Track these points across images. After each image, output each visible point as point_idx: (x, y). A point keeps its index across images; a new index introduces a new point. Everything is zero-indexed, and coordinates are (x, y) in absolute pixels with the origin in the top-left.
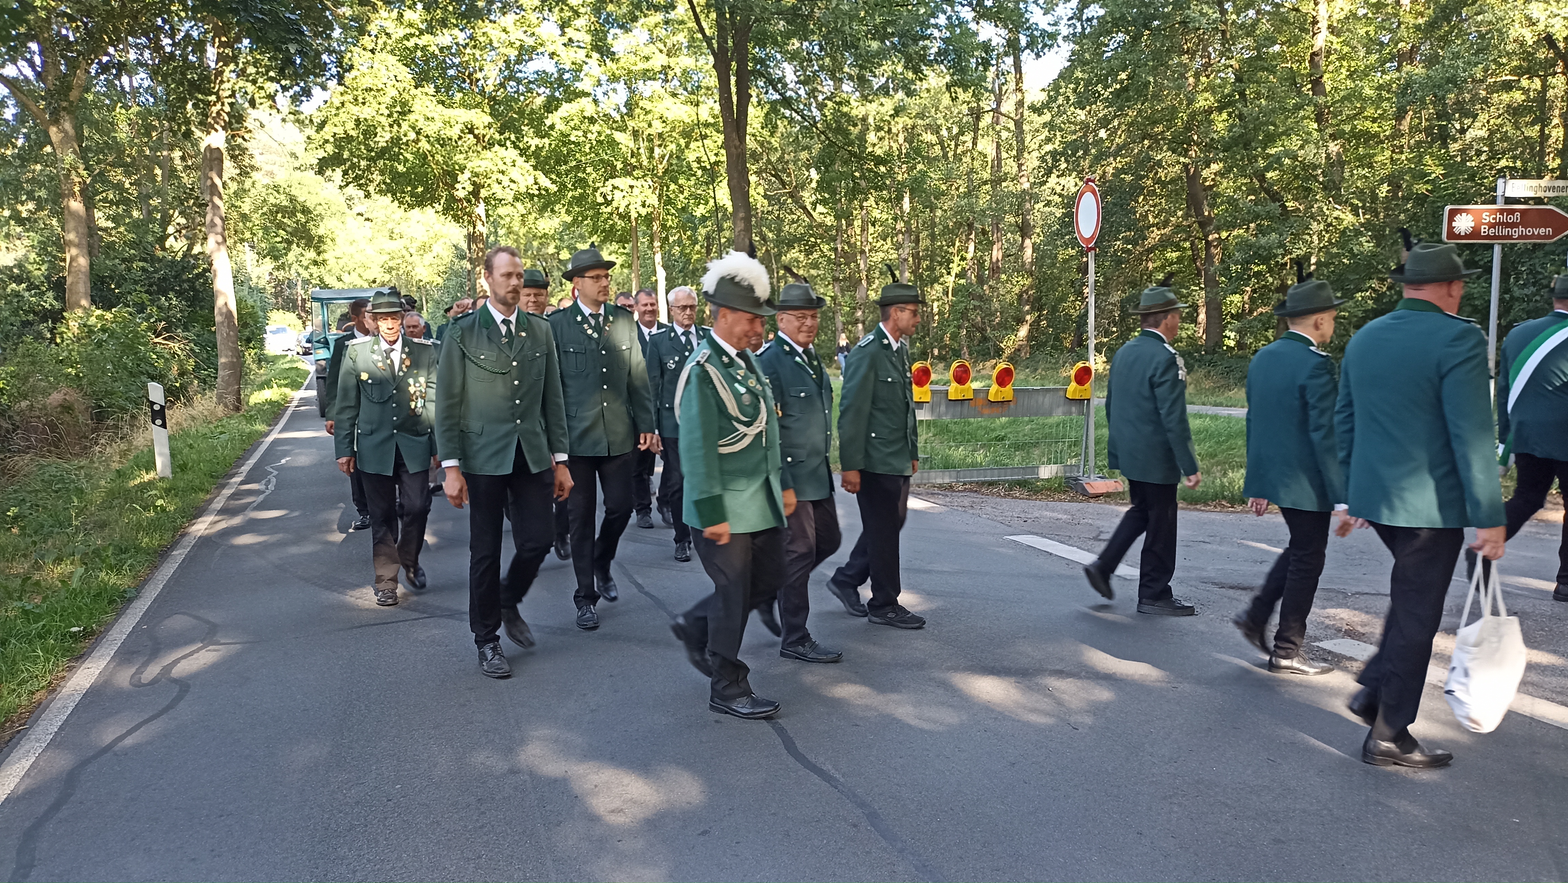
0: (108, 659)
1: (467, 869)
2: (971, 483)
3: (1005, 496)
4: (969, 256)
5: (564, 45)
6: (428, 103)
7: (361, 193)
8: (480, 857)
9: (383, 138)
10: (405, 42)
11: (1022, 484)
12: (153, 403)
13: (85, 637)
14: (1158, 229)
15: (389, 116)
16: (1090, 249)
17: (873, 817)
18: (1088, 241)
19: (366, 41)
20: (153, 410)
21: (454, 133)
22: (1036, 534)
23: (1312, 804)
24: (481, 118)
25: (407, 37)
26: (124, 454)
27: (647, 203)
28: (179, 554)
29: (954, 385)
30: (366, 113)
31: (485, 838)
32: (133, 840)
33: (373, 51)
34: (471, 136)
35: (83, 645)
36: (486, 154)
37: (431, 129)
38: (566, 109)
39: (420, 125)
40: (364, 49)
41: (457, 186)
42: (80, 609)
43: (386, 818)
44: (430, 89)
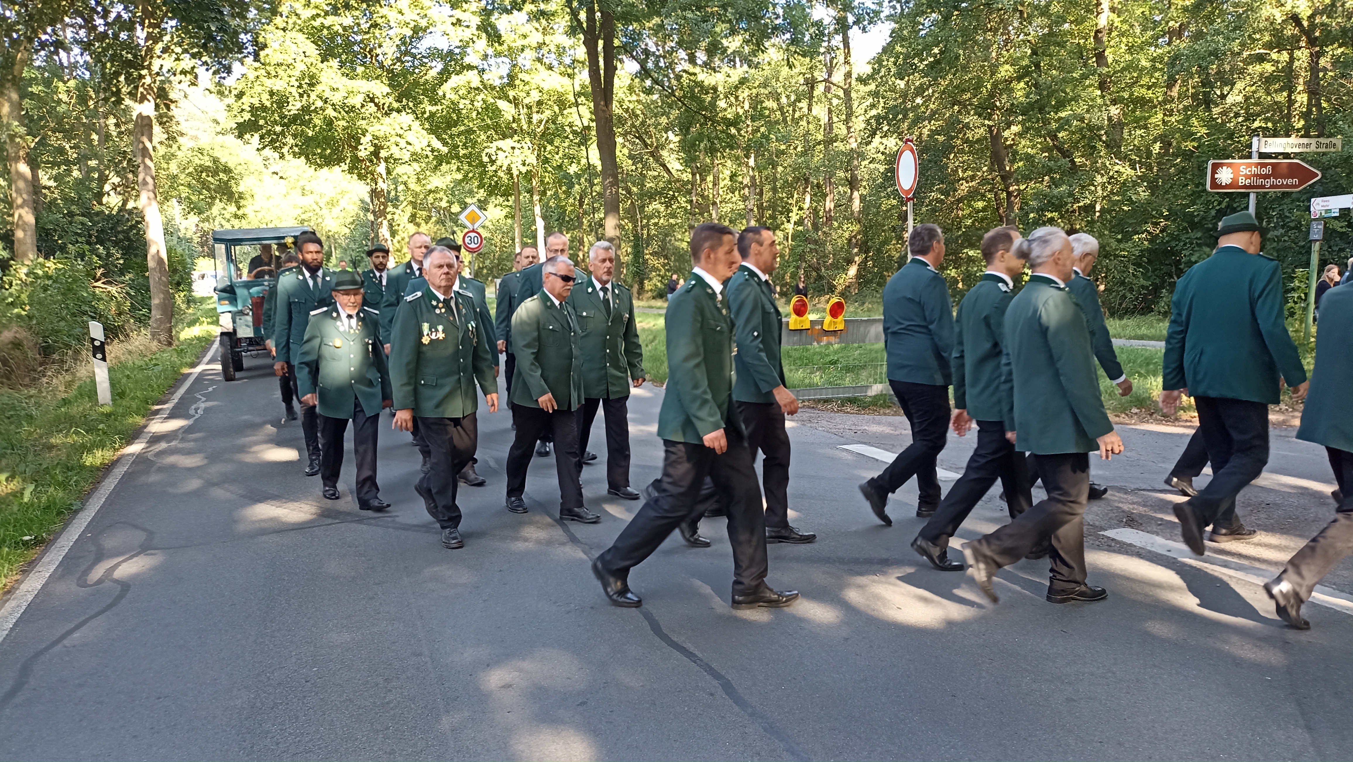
0: (57, 563)
1: (376, 739)
2: (809, 400)
3: (838, 411)
4: (806, 206)
5: (453, 24)
6: (333, 75)
7: (277, 155)
8: (388, 728)
9: (294, 107)
10: (313, 22)
11: (852, 401)
12: (93, 340)
13: (36, 544)
14: (967, 182)
15: (300, 86)
16: (909, 199)
17: (728, 687)
18: (908, 192)
19: (279, 21)
20: (94, 346)
21: (356, 101)
22: (865, 443)
23: (1098, 668)
24: (380, 88)
25: (314, 18)
26: (69, 385)
27: (527, 163)
28: (119, 471)
29: (794, 316)
30: (278, 85)
31: (392, 712)
32: (81, 720)
33: (284, 30)
34: (372, 104)
35: (34, 551)
36: (386, 120)
37: (336, 98)
38: (455, 80)
39: (326, 95)
40: (277, 28)
41: (360, 147)
42: (31, 520)
43: (305, 697)
44: (335, 63)
